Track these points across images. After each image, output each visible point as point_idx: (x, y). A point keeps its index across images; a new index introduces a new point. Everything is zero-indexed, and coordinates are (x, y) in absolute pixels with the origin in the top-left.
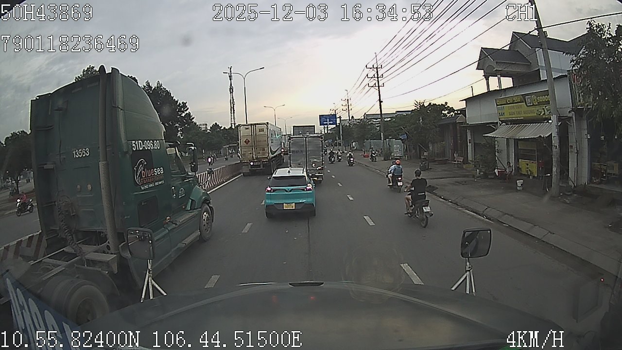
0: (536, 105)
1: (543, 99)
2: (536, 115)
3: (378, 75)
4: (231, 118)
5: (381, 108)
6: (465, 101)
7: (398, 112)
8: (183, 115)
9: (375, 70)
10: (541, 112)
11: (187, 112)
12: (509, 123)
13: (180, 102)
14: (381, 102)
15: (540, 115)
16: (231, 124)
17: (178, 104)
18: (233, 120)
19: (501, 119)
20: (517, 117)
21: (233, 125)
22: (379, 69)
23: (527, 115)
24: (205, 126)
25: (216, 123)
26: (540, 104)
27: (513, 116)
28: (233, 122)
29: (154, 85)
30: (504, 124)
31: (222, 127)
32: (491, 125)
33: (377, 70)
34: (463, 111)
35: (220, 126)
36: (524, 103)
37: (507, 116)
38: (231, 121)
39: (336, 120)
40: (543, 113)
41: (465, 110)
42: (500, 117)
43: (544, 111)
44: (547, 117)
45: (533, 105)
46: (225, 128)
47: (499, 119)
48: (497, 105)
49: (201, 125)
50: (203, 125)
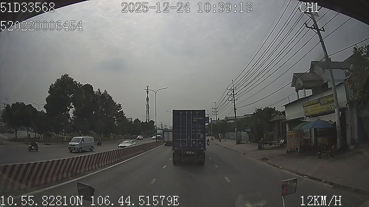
0: (326, 104)
1: (330, 99)
2: (326, 110)
3: (234, 93)
4: (147, 116)
5: (235, 113)
6: (285, 107)
7: (245, 115)
8: (118, 112)
9: (232, 91)
10: (329, 108)
11: (121, 110)
12: (311, 117)
13: (117, 103)
14: (235, 109)
15: (328, 109)
16: (147, 120)
17: (116, 105)
18: (148, 117)
19: (306, 115)
20: (315, 113)
21: (148, 120)
22: (234, 90)
23: (321, 111)
24: (131, 120)
25: (138, 119)
26: (328, 103)
27: (313, 112)
28: (148, 119)
29: (102, 92)
30: (308, 117)
31: (141, 121)
32: (300, 119)
33: (233, 90)
34: (284, 113)
35: (140, 120)
36: (319, 104)
37: (310, 113)
38: (147, 118)
39: (209, 120)
40: (330, 108)
41: (285, 112)
42: (305, 114)
43: (331, 107)
44: (332, 110)
45: (325, 104)
46: (142, 122)
47: (305, 115)
48: (303, 107)
49: (128, 118)
50: (130, 119)
